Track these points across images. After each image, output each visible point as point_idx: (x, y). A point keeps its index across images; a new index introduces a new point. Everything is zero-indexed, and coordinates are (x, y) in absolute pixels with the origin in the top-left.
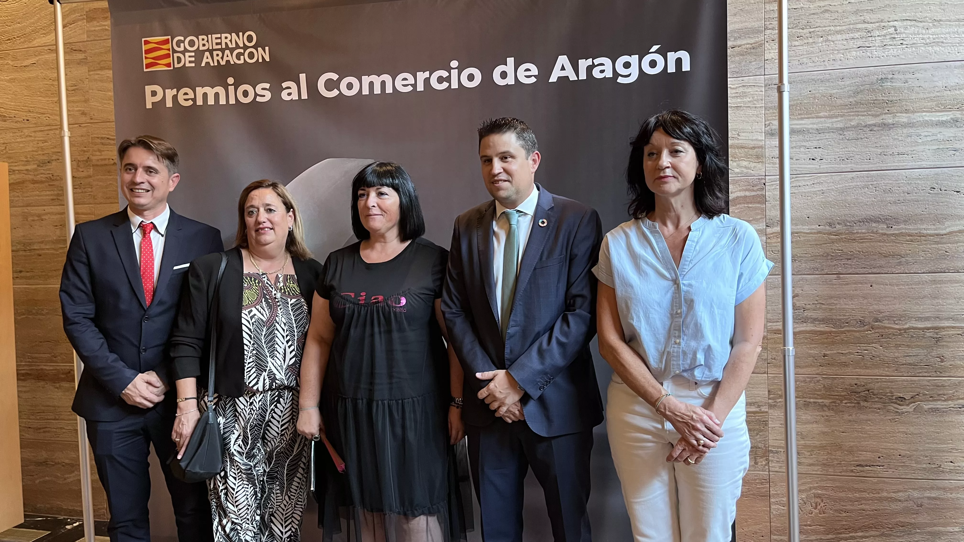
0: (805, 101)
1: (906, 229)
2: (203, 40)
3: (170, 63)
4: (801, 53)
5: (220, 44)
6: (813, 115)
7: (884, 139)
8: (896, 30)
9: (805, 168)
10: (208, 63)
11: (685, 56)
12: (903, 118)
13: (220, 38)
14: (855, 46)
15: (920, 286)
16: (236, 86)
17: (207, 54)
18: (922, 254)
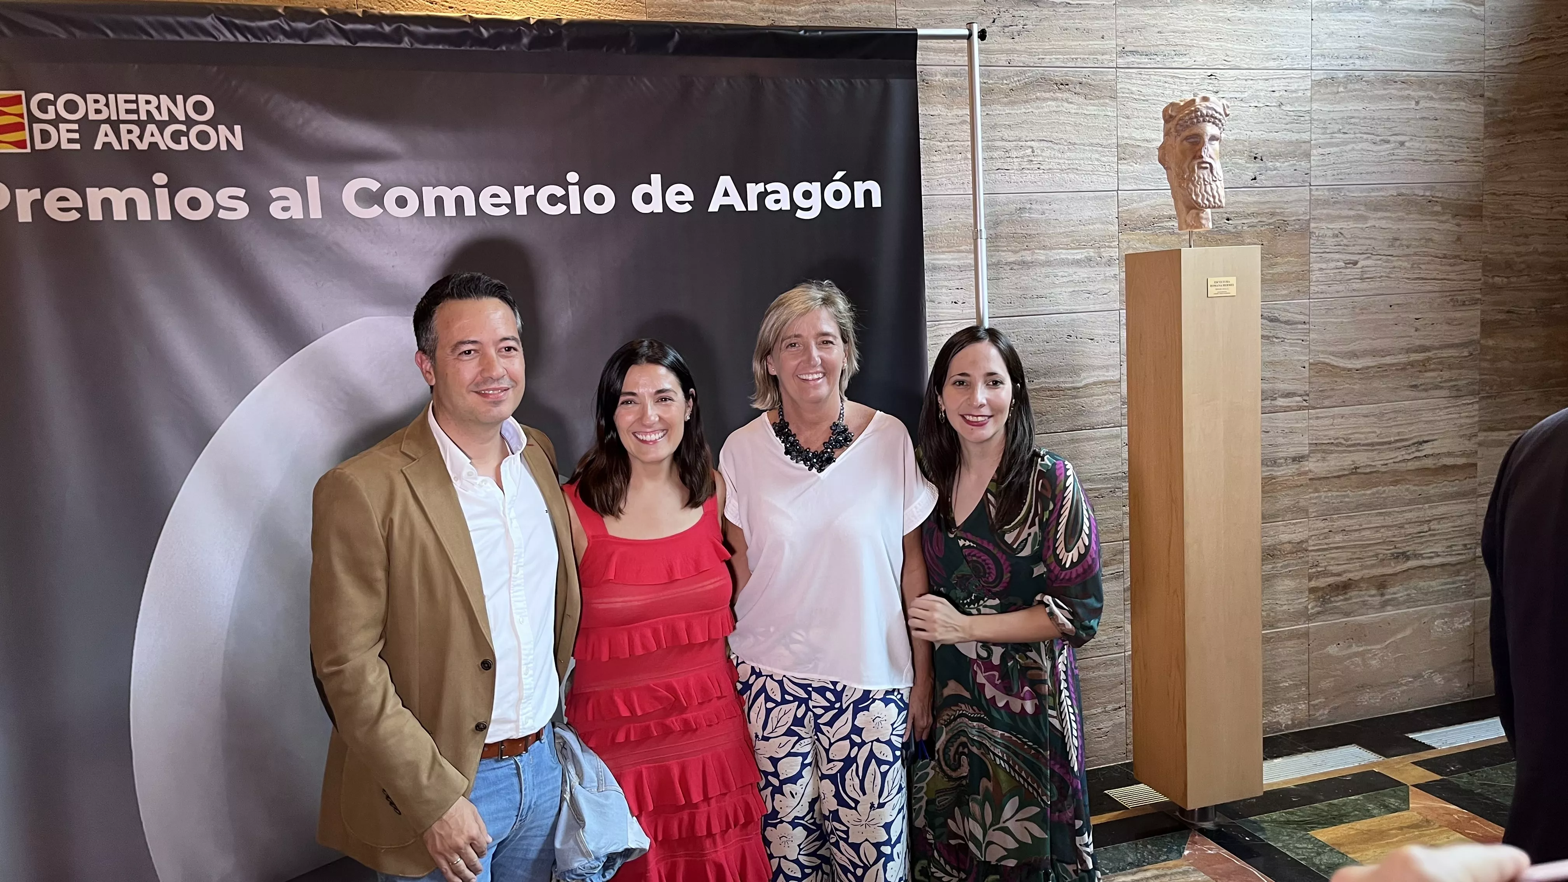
0: (946, 231)
1: (1046, 382)
2: (96, 101)
3: (25, 141)
4: (939, 171)
5: (136, 112)
6: (953, 249)
7: (1024, 280)
8: (1033, 152)
9: (948, 313)
10: (107, 145)
11: (874, 187)
12: (1041, 255)
13: (136, 101)
14: (994, 168)
15: (1060, 447)
16: (173, 189)
17: (105, 128)
18: (1061, 410)
